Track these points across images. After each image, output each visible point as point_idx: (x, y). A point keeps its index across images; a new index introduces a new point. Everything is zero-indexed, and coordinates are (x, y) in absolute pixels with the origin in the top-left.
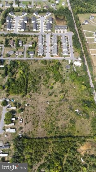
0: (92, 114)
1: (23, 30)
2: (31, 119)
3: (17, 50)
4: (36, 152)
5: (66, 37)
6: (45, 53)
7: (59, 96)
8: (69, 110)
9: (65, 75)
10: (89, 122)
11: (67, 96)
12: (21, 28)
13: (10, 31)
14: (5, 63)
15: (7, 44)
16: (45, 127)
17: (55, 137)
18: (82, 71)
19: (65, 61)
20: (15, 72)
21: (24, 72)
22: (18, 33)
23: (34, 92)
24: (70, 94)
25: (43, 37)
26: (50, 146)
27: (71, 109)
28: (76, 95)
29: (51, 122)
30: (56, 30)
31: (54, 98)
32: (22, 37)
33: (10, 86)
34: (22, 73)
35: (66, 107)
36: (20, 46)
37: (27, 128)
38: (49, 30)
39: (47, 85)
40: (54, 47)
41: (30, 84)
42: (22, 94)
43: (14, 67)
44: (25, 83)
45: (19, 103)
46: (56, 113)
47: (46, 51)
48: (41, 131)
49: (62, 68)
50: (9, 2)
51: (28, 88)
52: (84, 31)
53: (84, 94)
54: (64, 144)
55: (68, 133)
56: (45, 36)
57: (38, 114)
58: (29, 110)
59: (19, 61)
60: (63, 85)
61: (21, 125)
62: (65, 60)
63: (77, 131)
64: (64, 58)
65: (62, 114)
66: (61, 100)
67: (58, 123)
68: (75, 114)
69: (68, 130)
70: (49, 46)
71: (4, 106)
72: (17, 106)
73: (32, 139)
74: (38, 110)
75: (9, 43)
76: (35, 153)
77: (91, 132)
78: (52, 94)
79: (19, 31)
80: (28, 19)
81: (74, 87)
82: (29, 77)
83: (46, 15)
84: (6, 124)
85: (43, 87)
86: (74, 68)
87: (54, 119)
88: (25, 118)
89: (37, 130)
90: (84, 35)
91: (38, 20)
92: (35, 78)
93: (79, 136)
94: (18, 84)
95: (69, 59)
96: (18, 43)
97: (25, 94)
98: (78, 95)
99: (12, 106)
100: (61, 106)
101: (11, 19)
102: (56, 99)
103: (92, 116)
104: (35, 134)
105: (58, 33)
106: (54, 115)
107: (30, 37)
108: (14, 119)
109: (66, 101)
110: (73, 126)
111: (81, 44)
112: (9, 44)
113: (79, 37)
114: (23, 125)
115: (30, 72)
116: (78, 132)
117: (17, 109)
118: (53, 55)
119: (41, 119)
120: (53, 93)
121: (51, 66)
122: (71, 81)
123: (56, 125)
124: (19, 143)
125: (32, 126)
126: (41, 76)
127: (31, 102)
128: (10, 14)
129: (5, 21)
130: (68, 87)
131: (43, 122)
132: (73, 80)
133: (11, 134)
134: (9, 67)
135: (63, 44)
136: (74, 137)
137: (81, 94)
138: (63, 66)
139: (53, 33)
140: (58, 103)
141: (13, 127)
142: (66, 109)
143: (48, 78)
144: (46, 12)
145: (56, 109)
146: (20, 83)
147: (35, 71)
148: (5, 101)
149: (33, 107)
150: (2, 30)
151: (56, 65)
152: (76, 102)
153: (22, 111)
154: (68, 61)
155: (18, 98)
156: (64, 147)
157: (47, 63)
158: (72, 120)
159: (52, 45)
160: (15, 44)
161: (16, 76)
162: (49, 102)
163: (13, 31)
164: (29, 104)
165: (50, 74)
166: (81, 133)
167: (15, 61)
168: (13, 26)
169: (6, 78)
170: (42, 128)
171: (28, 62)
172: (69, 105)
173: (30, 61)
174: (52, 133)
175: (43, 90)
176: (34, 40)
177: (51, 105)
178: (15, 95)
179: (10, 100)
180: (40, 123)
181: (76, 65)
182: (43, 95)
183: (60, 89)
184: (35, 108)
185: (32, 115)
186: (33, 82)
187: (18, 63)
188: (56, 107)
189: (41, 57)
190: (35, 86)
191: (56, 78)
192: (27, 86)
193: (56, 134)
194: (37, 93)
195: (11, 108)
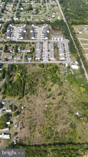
1: (22, 38)
2: (27, 123)
3: (16, 55)
5: (62, 44)
6: (43, 57)
7: (57, 99)
8: (68, 113)
9: (63, 78)
11: (66, 99)
12: (20, 36)
13: (10, 39)
14: (3, 66)
15: (7, 50)
16: (42, 132)
17: (54, 144)
18: (79, 74)
19: (63, 65)
20: (12, 75)
21: (22, 74)
22: (17, 40)
23: (31, 95)
24: (69, 97)
25: (41, 44)
26: (48, 155)
27: (71, 112)
28: (75, 98)
29: (49, 126)
30: (52, 38)
31: (52, 101)
32: (21, 44)
33: (7, 88)
34: (19, 75)
35: (65, 110)
36: (19, 51)
37: (23, 134)
38: (47, 38)
39: (45, 87)
40: (51, 52)
41: (27, 86)
42: (18, 97)
43: (12, 70)
44: (23, 86)
45: (15, 106)
46: (54, 117)
47: (44, 56)
48: (39, 137)
49: (60, 71)
50: (10, 16)
51: (25, 90)
52: (79, 39)
53: (83, 96)
54: (65, 153)
55: (69, 139)
56: (42, 43)
57: (35, 118)
58: (26, 113)
59: (17, 65)
60: (61, 87)
61: (16, 130)
62: (62, 63)
63: (78, 137)
64: (61, 62)
65: (62, 118)
66: (60, 103)
67: (57, 128)
68: (76, 117)
69: (69, 136)
70: (47, 52)
72: (13, 109)
73: (28, 146)
74: (35, 113)
75: (8, 49)
78: (50, 97)
79: (18, 39)
80: (27, 30)
81: (73, 90)
82: (26, 80)
83: (44, 26)
85: (40, 89)
86: (72, 71)
87: (53, 124)
88: (21, 122)
89: (33, 136)
90: (79, 42)
91: (36, 30)
92: (33, 80)
93: (81, 143)
94: (14, 86)
95: (66, 62)
96: (17, 49)
97: (22, 97)
98: (77, 98)
99: (7, 109)
100: (59, 109)
101: (12, 29)
102: (54, 102)
104: (31, 141)
105: (55, 40)
106: (52, 118)
107: (29, 44)
108: (8, 123)
109: (65, 103)
110: (74, 131)
111: (77, 50)
112: (8, 50)
113: (74, 43)
114: (18, 130)
115: (28, 75)
116: (80, 138)
117: (13, 113)
118: (51, 59)
119: (38, 123)
120: (51, 95)
121: (48, 69)
122: (69, 84)
123: (55, 130)
125: (28, 131)
126: (39, 79)
127: (28, 104)
128: (11, 25)
129: (6, 31)
130: (66, 89)
131: (41, 126)
132: (71, 83)
133: (5, 141)
134: (6, 70)
135: (60, 50)
136: (76, 144)
137: (80, 97)
138: (60, 69)
139: (50, 41)
140: (56, 105)
141: (7, 132)
142: (65, 112)
143: (45, 81)
144: (43, 24)
145: (55, 112)
146: (17, 85)
147: (33, 73)
148: (1, 103)
150: (3, 38)
151: (53, 68)
152: (76, 104)
153: (18, 114)
154: (65, 65)
155: (14, 100)
157: (45, 67)
158: (73, 124)
159: (49, 51)
160: (14, 49)
161: (13, 78)
162: (47, 105)
163: (13, 39)
164: (25, 107)
165: (48, 77)
166: (84, 140)
167: (13, 64)
168: (13, 35)
169: (3, 81)
170: (39, 133)
171: (26, 66)
172: (68, 108)
173: (28, 65)
174: (51, 139)
175: (41, 92)
176: (32, 46)
177: (49, 107)
178: (11, 97)
179: (6, 102)
180: (37, 128)
181: (73, 68)
182: (40, 98)
183: (58, 91)
184: (32, 111)
185: (29, 118)
186: (30, 84)
187: (16, 66)
188: (55, 110)
189: (39, 61)
190: (32, 88)
191: (53, 80)
192: (24, 88)
193: (55, 140)
194: (34, 95)
195: (6, 111)
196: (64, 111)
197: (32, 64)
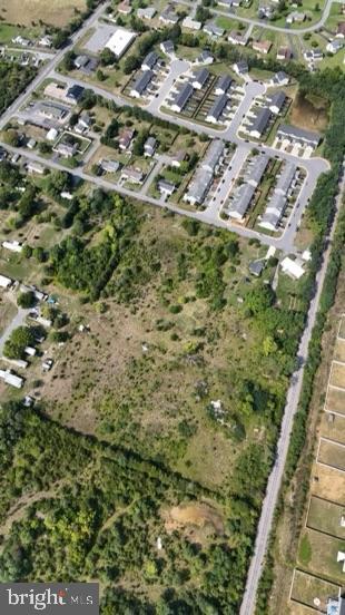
0: (257, 434)
1: (176, 108)
2: (75, 372)
3: (133, 163)
4: (46, 461)
5: (298, 173)
6: (209, 199)
7: (183, 342)
8: (193, 391)
9: (236, 289)
10: (235, 452)
11: (208, 352)
12: (173, 99)
13: (138, 101)
14: (80, 189)
15: (112, 137)
16: (102, 409)
17: (115, 449)
18: (294, 295)
19: (259, 246)
20: (95, 224)
21: (119, 233)
22: (157, 113)
23: (119, 303)
24: (221, 350)
25: (226, 150)
26: (90, 465)
27: (202, 394)
28: (236, 360)
29: (125, 402)
30: (277, 139)
31: (166, 342)
32: (165, 130)
33: (63, 260)
34: (111, 235)
35: (188, 379)
36: (146, 154)
37: (55, 391)
38: (256, 134)
39: (168, 296)
40: (242, 191)
41: (120, 275)
42: (84, 294)
43: (100, 211)
44: (108, 268)
45: (65, 315)
46: (151, 384)
48: (87, 415)
49: (239, 263)
50: (179, 9)
51: (109, 283)
54: (130, 477)
55: (158, 454)
56: (235, 147)
57: (100, 367)
58: (84, 345)
59: (121, 198)
60: (213, 314)
61: (43, 375)
62: (257, 241)
63: (186, 459)
64: (257, 235)
65: (169, 396)
66: (185, 356)
67: (142, 414)
68: (206, 412)
69: (162, 447)
70: (231, 185)
71: (24, 307)
73: (53, 422)
74: (106, 354)
75: (117, 135)
76: (42, 461)
77: (226, 481)
78: (168, 329)
79: (163, 109)
80: (208, 79)
81: (244, 335)
82: (127, 255)
83: (272, 81)
84: (6, 355)
85: (152, 296)
86: (276, 276)
87: (138, 400)
88: (63, 361)
89: (76, 408)
91: (238, 89)
92: (142, 264)
93: (184, 476)
94: (85, 261)
95: (274, 243)
96: (144, 144)
97: (92, 298)
99: (42, 316)
100: (176, 372)
101: (159, 65)
102: (171, 346)
103: (255, 439)
104: (67, 416)
105: (282, 150)
106: (143, 386)
107: (188, 135)
108: (31, 351)
109: (199, 364)
110: (182, 441)
111: (339, 210)
112: (116, 139)
114: (47, 379)
116: (188, 464)
117: (53, 330)
118: (230, 214)
119: (103, 383)
121: (205, 245)
122: (242, 313)
123: (136, 419)
124: (13, 418)
125: (69, 391)
126: (163, 265)
127: (99, 325)
128: (162, 46)
129: (137, 65)
130: (224, 326)
131: (105, 392)
132: (251, 314)
133: (7, 389)
134: (84, 205)
135: (276, 191)
136: (169, 473)
137: (254, 363)
138: (243, 258)
139: (264, 147)
140: (173, 359)
141: (20, 372)
142: (188, 385)
143: (178, 278)
144: (276, 71)
145: (159, 374)
146: (95, 261)
148: (32, 293)
149: (97, 343)
150: (118, 91)
151: (222, 248)
152: (228, 379)
153: (64, 340)
154: (267, 248)
155: (69, 300)
156: (126, 485)
157: (200, 233)
158: (189, 424)
159: (240, 182)
160: (134, 142)
161: (92, 236)
162: (148, 347)
163: (147, 102)
164: (89, 330)
165: (192, 268)
166: (196, 473)
167: (109, 191)
168: (155, 88)
169: (62, 234)
170: (93, 407)
171: (146, 210)
172: (202, 378)
173: (152, 208)
174: (115, 434)
175: (149, 306)
176: (196, 148)
177: (150, 356)
178: (65, 289)
179: (46, 297)
180: (93, 393)
181: (283, 269)
182: (140, 321)
183: (198, 322)
184: (100, 347)
185: (85, 361)
186: (130, 272)
187: (115, 202)
188: (161, 368)
189: (190, 209)
190: (130, 286)
191: (201, 286)
192: (108, 276)
193: (122, 439)
194: (126, 307)
195: (38, 318)
196: (185, 383)
197: (167, 209)
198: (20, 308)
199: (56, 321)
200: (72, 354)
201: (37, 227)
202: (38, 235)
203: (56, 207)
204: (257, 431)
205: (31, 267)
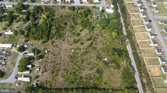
2: (50, 68)
7: (85, 44)
8: (96, 58)
9: (95, 23)
10: (119, 73)
11: (95, 44)
16: (66, 77)
17: (77, 89)
18: (114, 19)
19: (96, 8)
20: (38, 17)
21: (48, 17)
23: (57, 39)
24: (99, 42)
27: (99, 58)
28: (105, 44)
29: (73, 71)
31: (79, 46)
33: (31, 31)
34: (45, 18)
35: (92, 55)
37: (45, 77)
39: (74, 32)
41: (54, 30)
42: (43, 40)
43: (38, 13)
44: (48, 29)
45: (38, 50)
46: (80, 62)
48: (61, 81)
49: (92, 15)
51: (51, 34)
53: (115, 42)
55: (93, 84)
57: (59, 63)
58: (50, 57)
59: (44, 6)
60: (91, 32)
61: (38, 73)
62: (95, 7)
64: (94, 5)
65: (88, 63)
66: (88, 48)
67: (82, 73)
68: (103, 63)
69: (94, 81)
71: (21, 52)
73: (48, 89)
74: (59, 57)
77: (121, 84)
78: (78, 42)
81: (104, 35)
82: (53, 23)
84: (19, 71)
85: (68, 33)
86: (106, 15)
87: (78, 69)
88: (43, 66)
89: (56, 80)
92: (60, 24)
93: (106, 88)
95: (100, 6)
97: (46, 40)
98: (108, 44)
99: (29, 52)
100: (87, 55)
102: (81, 47)
103: (124, 66)
104: (53, 84)
106: (78, 63)
108: (30, 66)
109: (94, 49)
110: (100, 76)
114: (40, 74)
115: (55, 18)
116: (105, 83)
117: (36, 56)
118: (83, 1)
119: (62, 68)
120: (80, 40)
121: (79, 13)
122: (100, 28)
123: (80, 75)
125: (50, 75)
126: (67, 23)
130: (96, 35)
131: (65, 70)
132: (104, 28)
133: (25, 84)
134: (31, 11)
136: (101, 89)
137: (111, 42)
138: (93, 13)
140: (84, 50)
141: (28, 75)
143: (74, 25)
145: (82, 57)
148: (22, 46)
149: (55, 55)
151: (85, 12)
152: (106, 50)
153: (41, 58)
154: (99, 8)
155: (38, 44)
157: (76, 10)
158: (99, 69)
161: (38, 21)
162: (74, 50)
164: (49, 51)
165: (78, 21)
166: (109, 85)
167: (39, 6)
169: (27, 23)
170: (62, 77)
171: (54, 8)
172: (97, 53)
173: (56, 7)
174: (74, 84)
175: (68, 37)
177: (76, 52)
178: (35, 41)
179: (29, 46)
180: (60, 72)
181: (107, 12)
182: (67, 43)
183: (87, 36)
184: (56, 56)
185: (52, 62)
186: (57, 28)
187: (42, 8)
188: (81, 55)
189: (69, 4)
190: (59, 32)
191: (83, 25)
192: (50, 31)
193: (78, 84)
194: (60, 40)
195: (28, 54)
196: (92, 57)
197: (62, 6)
198: (19, 53)
199: (35, 52)
200: (46, 62)
201: (16, 24)
202: (17, 26)
203: (21, 16)
204: (123, 63)
205: (19, 38)
